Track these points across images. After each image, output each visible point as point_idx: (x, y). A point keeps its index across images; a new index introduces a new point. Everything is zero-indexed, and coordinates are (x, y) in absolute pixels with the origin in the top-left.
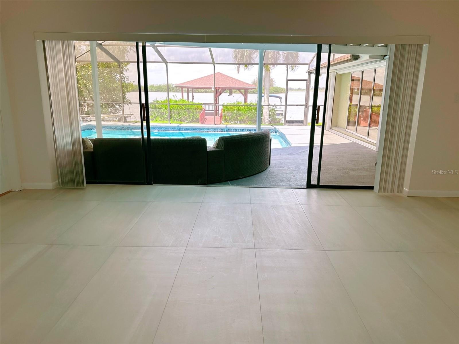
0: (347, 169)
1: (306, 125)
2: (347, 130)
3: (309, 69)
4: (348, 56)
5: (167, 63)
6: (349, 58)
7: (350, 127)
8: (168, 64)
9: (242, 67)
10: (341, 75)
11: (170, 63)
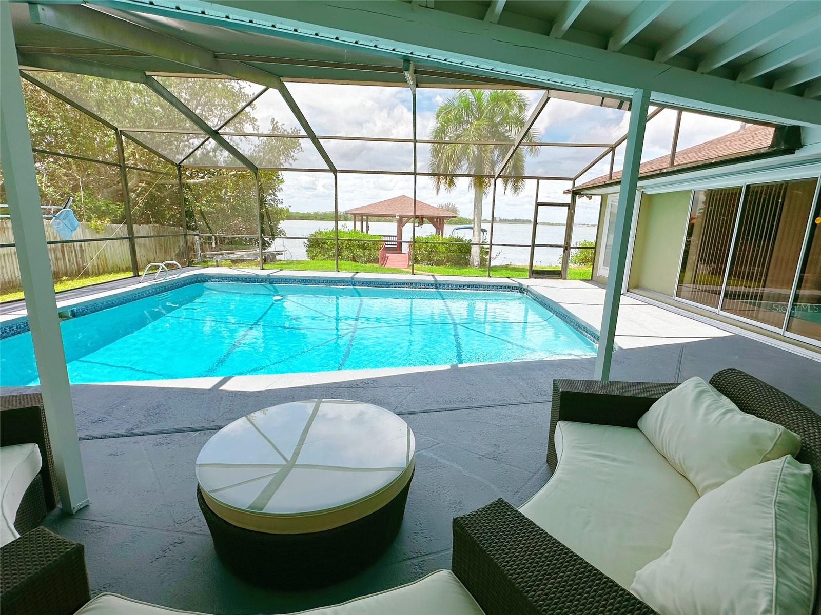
1: (565, 279)
2: (678, 299)
3: (573, 187)
5: (337, 171)
8: (338, 174)
10: (650, 196)
11: (340, 171)
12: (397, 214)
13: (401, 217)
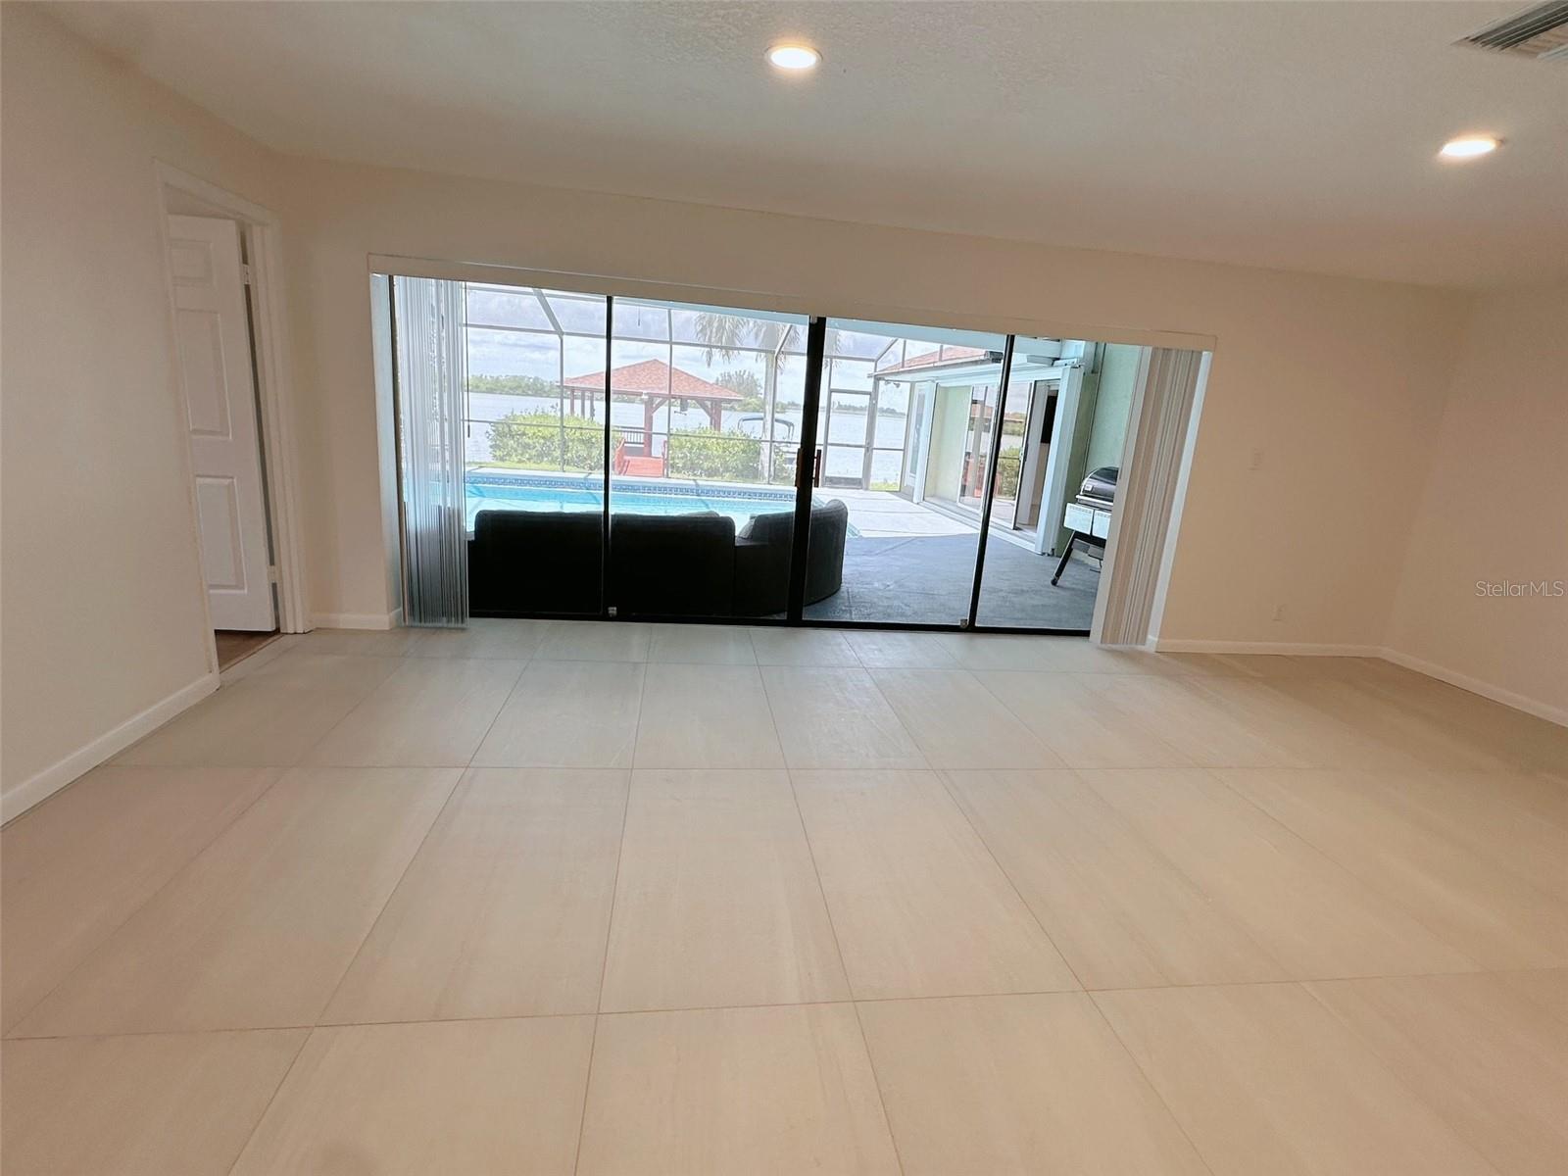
0: (1001, 590)
1: (867, 489)
2: (960, 505)
3: (875, 371)
4: (980, 353)
5: (563, 333)
6: (982, 358)
7: (968, 499)
8: (565, 337)
9: (717, 354)
10: (945, 388)
11: (568, 334)
12: (645, 392)
13: (652, 397)
